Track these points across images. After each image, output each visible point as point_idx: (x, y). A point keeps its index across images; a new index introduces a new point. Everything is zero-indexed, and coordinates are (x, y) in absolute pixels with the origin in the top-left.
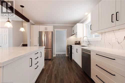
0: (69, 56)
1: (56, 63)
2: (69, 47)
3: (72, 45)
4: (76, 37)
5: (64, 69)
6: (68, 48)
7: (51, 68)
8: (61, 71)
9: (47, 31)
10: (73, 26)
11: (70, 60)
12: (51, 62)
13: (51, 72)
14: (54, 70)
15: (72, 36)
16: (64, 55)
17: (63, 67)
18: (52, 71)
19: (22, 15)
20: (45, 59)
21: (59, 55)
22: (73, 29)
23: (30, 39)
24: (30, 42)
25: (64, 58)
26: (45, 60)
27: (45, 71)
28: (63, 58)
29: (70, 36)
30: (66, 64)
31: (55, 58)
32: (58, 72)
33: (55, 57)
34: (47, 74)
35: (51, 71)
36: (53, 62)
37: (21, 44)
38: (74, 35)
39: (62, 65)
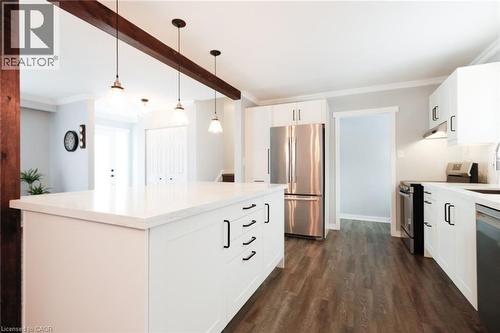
0: (405, 235)
1: (336, 259)
2: (407, 192)
3: (423, 184)
4: (452, 141)
5: (370, 291)
6: (402, 198)
7: (309, 273)
8: (352, 294)
9: (300, 123)
10: (435, 87)
11: (411, 258)
12: (316, 249)
13: (307, 288)
14: (320, 283)
15: (425, 136)
16: (384, 231)
17: (365, 280)
18: (311, 286)
19: (214, 77)
20: (285, 234)
21: (354, 223)
22: (436, 99)
23: (243, 155)
24: (244, 168)
25: (377, 244)
26: (288, 236)
27: (285, 279)
28: (372, 242)
29: (419, 140)
30: (384, 273)
31: (335, 237)
32: (336, 297)
33: (335, 233)
34: (292, 290)
35: (307, 284)
36: (324, 252)
37: (220, 176)
38: (438, 134)
39: (364, 271)
